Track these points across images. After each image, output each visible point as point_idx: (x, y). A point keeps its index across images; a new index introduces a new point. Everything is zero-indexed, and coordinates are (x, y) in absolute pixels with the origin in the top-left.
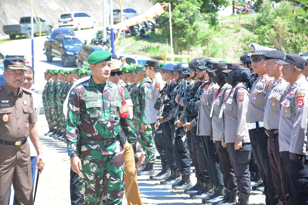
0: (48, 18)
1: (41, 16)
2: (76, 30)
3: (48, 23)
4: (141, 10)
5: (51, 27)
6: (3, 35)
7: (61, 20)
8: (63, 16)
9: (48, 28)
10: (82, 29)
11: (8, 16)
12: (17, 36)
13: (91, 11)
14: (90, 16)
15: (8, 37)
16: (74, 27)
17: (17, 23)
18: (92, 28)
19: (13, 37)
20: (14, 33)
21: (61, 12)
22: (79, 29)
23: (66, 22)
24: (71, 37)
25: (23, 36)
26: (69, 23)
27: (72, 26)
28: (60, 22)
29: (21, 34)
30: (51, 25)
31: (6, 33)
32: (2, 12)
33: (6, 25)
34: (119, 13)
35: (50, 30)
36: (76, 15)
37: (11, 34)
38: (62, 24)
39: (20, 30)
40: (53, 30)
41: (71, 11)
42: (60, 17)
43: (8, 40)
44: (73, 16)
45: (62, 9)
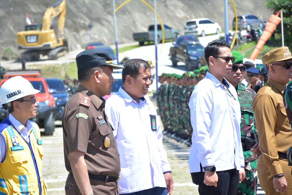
0: (175, 25)
1: (168, 24)
2: (201, 36)
3: (174, 30)
4: (263, 17)
5: (177, 34)
6: (133, 42)
7: (186, 27)
8: (189, 23)
9: (174, 35)
10: (206, 35)
11: (138, 24)
12: (146, 43)
13: (215, 18)
14: (214, 23)
15: (137, 43)
16: (199, 33)
17: (145, 30)
18: (216, 34)
19: (142, 44)
20: (143, 40)
21: (187, 19)
22: (203, 35)
23: (191, 29)
24: (194, 43)
25: (151, 42)
26: (194, 30)
27: (197, 32)
28: (185, 29)
29: (149, 41)
30: (177, 31)
31: (136, 39)
32: (132, 20)
33: (136, 32)
34: (242, 19)
35: (177, 37)
36: (201, 22)
37: (141, 40)
38: (187, 31)
39: (148, 37)
40: (179, 36)
41: (196, 18)
42: (185, 24)
43: (137, 46)
44: (197, 23)
45: (188, 17)
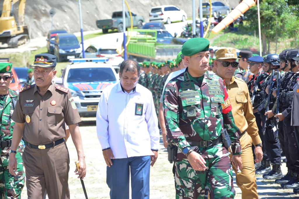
0: (139, 12)
1: (132, 11)
2: (166, 23)
3: (139, 17)
4: (229, 4)
5: (142, 21)
6: (96, 29)
7: (151, 14)
8: (154, 10)
9: (139, 23)
10: (172, 23)
11: (101, 11)
12: (110, 30)
13: (180, 5)
14: (179, 10)
15: (101, 31)
16: (165, 21)
17: (109, 17)
18: (182, 21)
19: (105, 32)
20: (107, 27)
21: (152, 6)
22: (169, 22)
23: (157, 16)
24: (161, 30)
25: (115, 30)
26: (159, 17)
27: (162, 19)
28: (150, 16)
29: (113, 29)
30: (142, 19)
31: (99, 27)
32: (95, 7)
33: (99, 19)
34: (208, 7)
35: (141, 24)
36: (166, 9)
37: (104, 28)
38: (152, 18)
39: (112, 24)
40: (144, 24)
41: (161, 5)
42: (150, 11)
43: (100, 34)
44: (163, 10)
45: (153, 3)
